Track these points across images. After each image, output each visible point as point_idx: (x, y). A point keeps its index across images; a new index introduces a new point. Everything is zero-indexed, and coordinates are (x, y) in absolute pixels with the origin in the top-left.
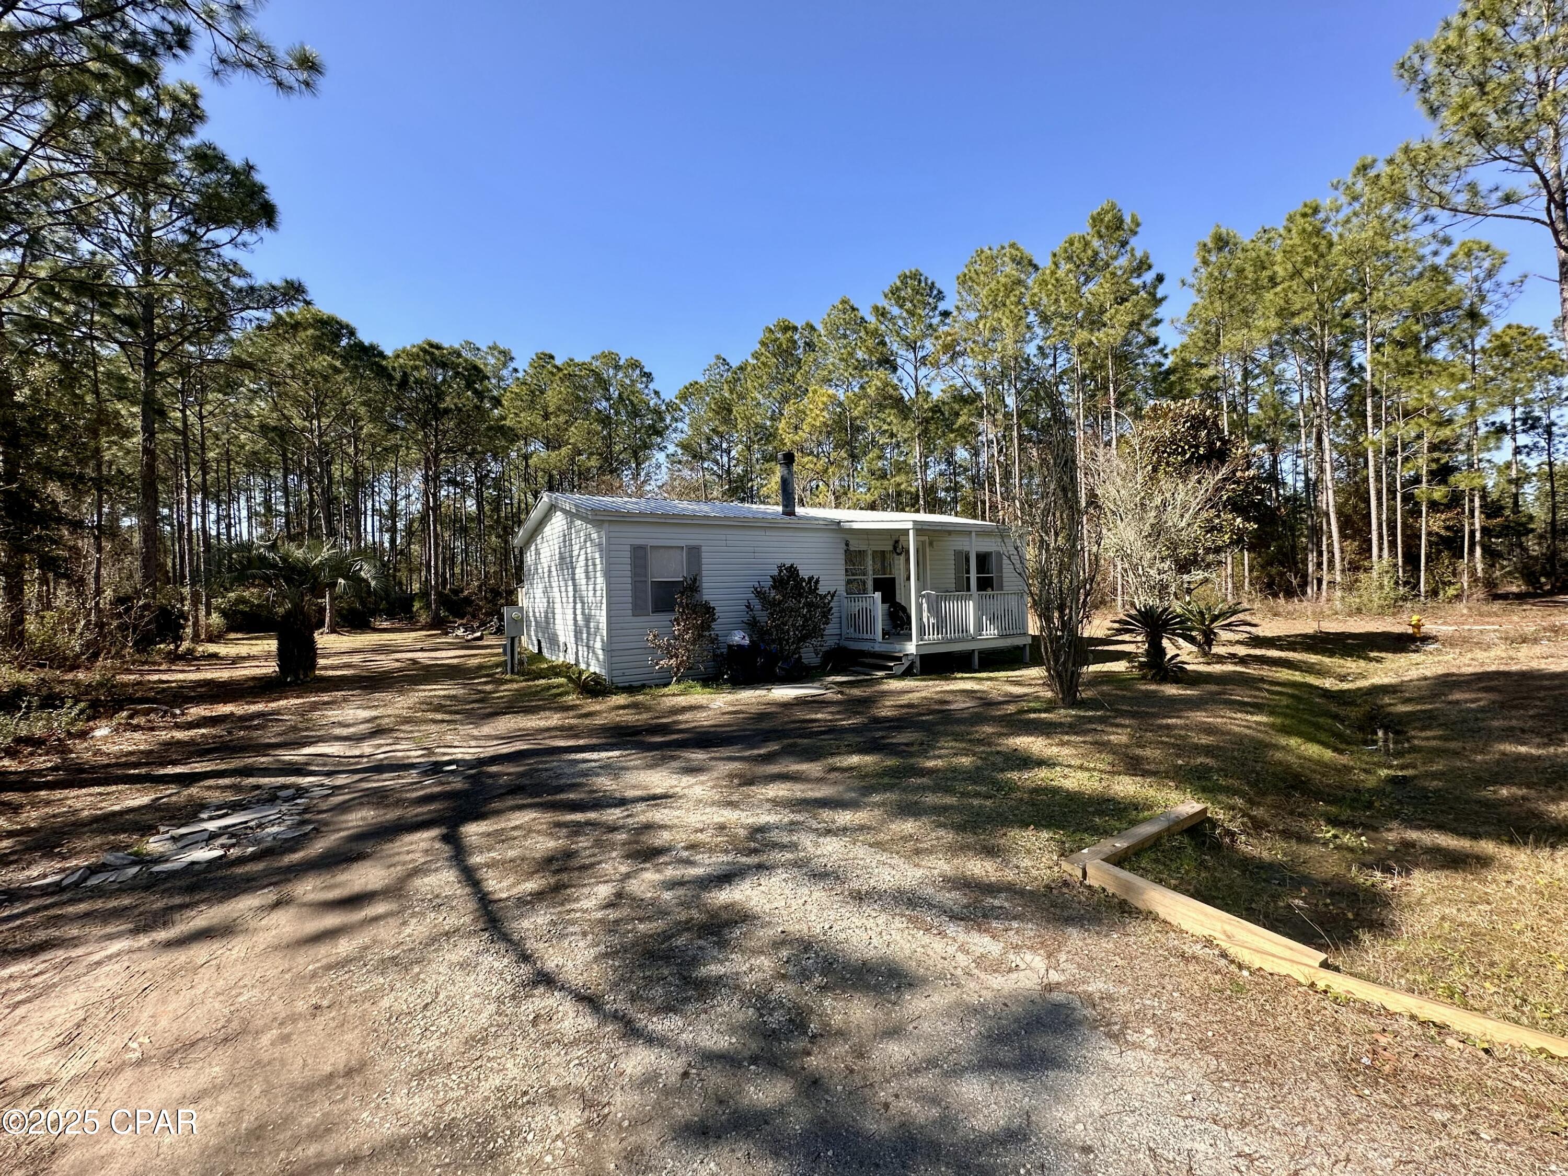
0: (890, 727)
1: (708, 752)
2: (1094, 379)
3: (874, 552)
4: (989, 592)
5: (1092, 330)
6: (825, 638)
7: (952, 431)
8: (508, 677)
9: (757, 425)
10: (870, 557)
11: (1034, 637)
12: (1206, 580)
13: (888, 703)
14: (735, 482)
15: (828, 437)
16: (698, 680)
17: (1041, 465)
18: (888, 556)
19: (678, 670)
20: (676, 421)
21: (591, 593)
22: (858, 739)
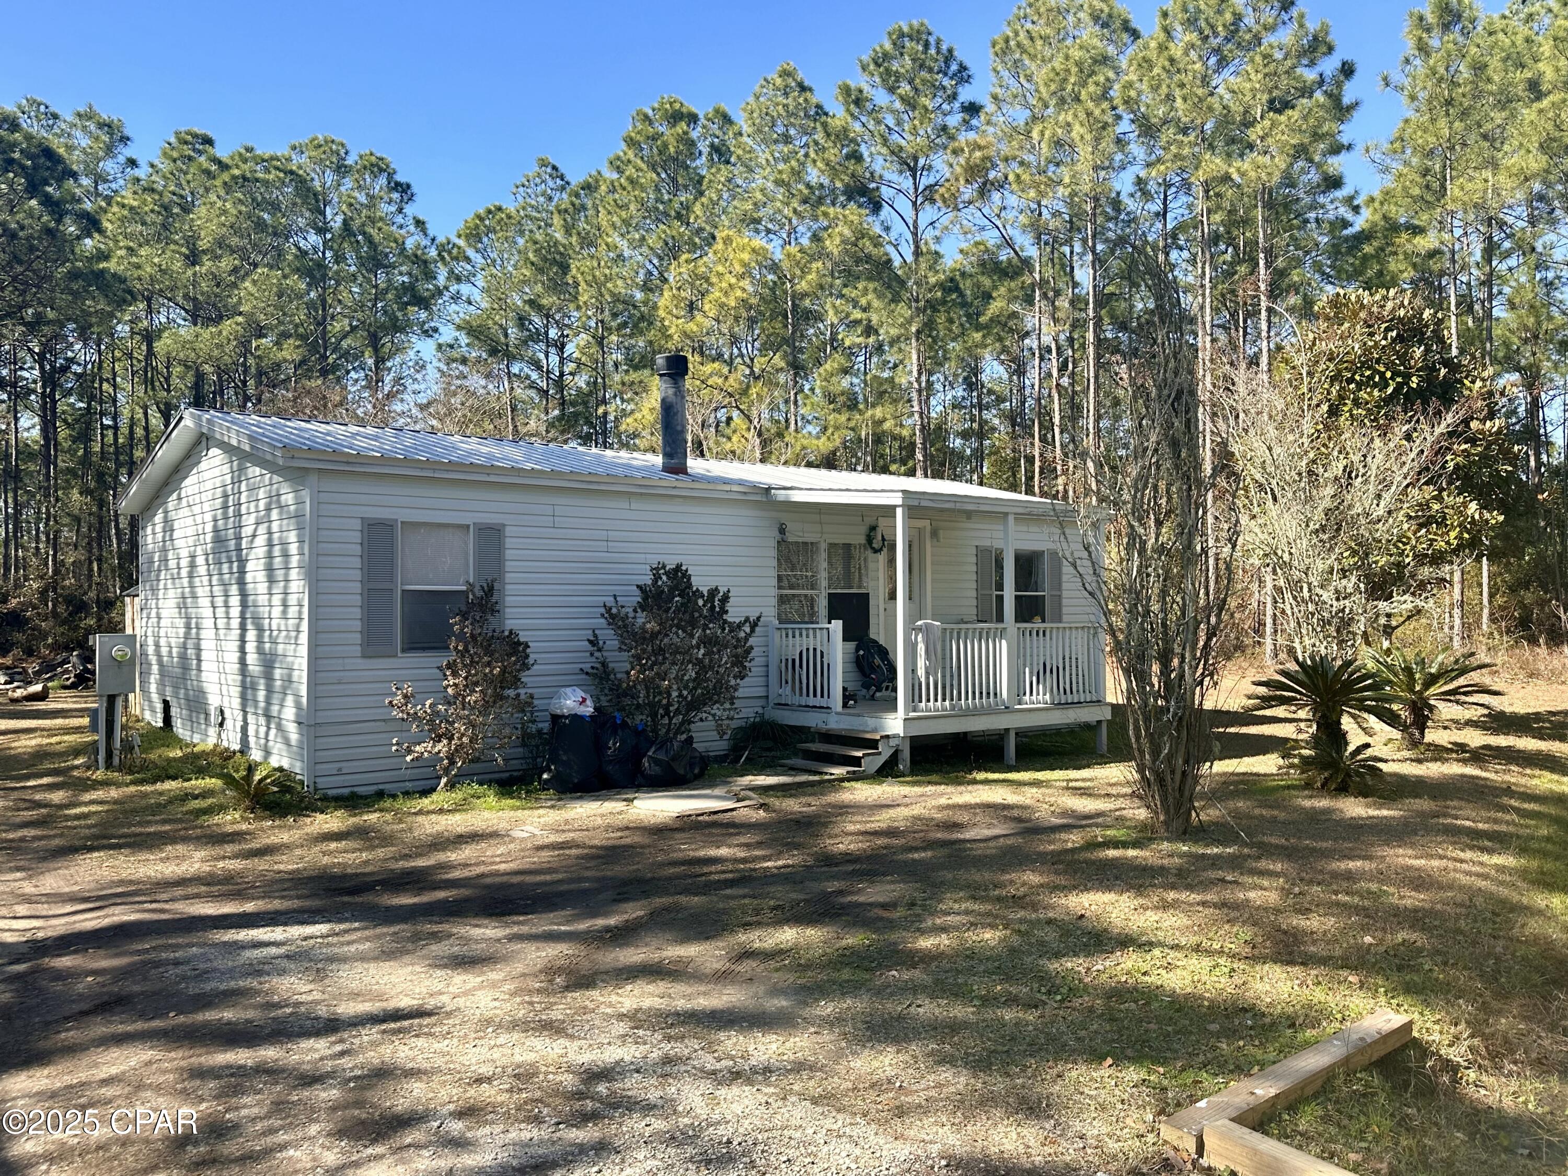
0: (853, 873)
1: (507, 925)
2: (1231, 242)
3: (832, 546)
4: (1037, 624)
5: (1229, 155)
6: (738, 703)
7: (978, 328)
8: (99, 775)
9: (617, 298)
10: (824, 555)
11: (1115, 707)
12: (1418, 612)
13: (851, 828)
14: (573, 404)
15: (751, 328)
16: (489, 783)
17: (1135, 398)
18: (856, 553)
19: (452, 763)
20: (458, 279)
21: (277, 612)
22: (794, 896)
